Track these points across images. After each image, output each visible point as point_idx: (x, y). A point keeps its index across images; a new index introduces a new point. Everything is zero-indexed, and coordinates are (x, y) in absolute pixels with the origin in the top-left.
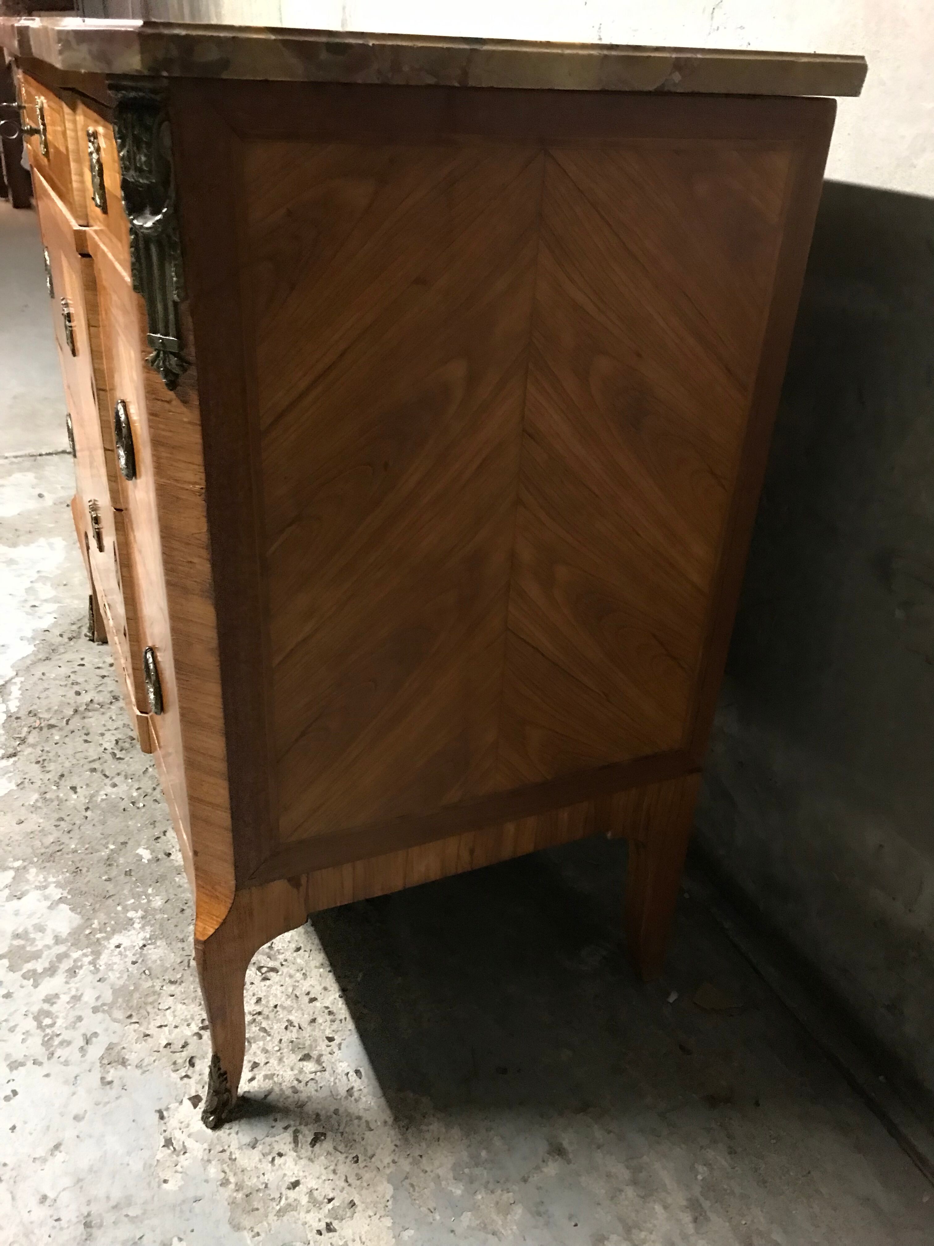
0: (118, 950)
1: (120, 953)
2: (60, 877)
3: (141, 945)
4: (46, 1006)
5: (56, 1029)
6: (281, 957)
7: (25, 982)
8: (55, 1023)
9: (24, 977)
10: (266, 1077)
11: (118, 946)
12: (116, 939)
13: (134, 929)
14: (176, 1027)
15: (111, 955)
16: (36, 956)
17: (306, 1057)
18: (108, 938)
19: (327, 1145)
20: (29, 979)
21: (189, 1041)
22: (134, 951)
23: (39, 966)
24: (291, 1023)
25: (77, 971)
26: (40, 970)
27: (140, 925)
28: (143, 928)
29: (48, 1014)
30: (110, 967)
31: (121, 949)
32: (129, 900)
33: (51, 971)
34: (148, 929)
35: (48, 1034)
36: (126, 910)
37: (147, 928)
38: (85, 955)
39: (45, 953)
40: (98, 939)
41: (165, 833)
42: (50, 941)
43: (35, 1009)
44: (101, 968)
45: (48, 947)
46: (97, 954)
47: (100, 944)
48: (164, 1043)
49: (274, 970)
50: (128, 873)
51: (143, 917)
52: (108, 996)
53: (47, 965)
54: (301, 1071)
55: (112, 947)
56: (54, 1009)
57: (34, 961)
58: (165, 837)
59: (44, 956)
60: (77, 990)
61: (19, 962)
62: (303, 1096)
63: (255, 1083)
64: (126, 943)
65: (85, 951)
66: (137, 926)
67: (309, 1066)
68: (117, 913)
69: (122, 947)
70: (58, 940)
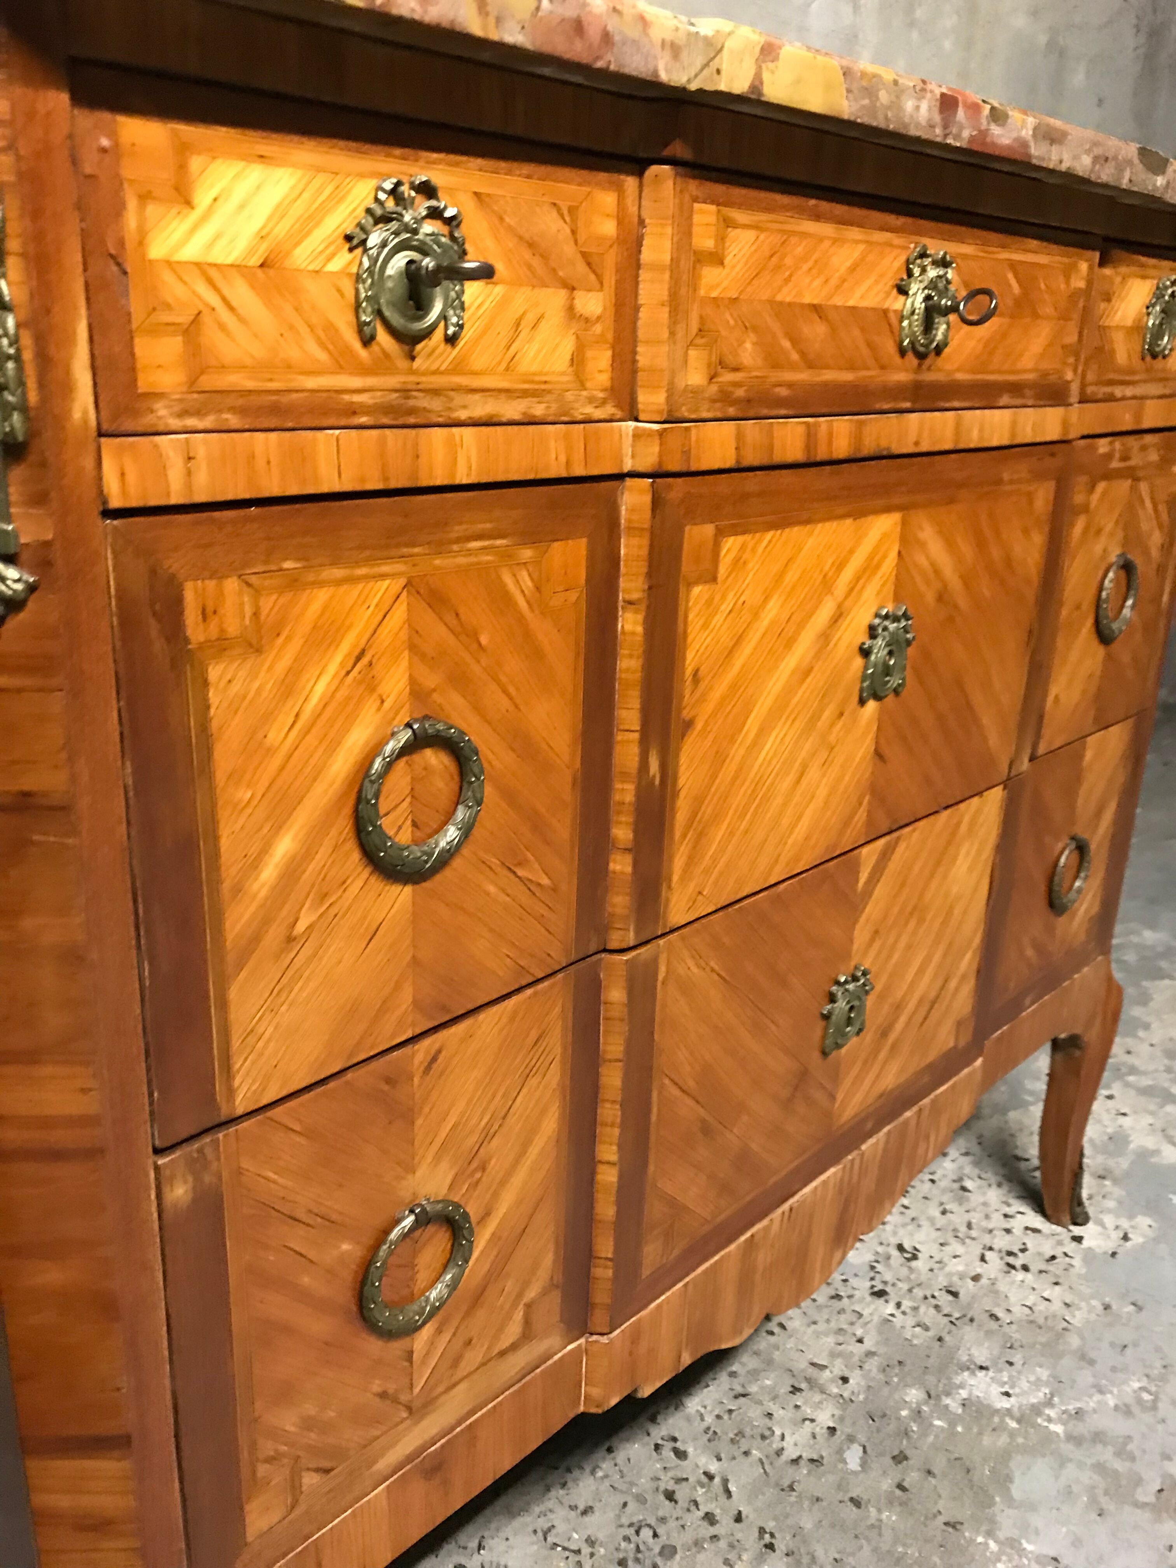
0: (1011, 1392)
1: (1012, 1387)
2: (980, 1539)
3: (984, 1372)
4: (1136, 1410)
5: (1144, 1383)
6: (880, 1249)
7: (1137, 1453)
8: (1140, 1388)
9: (1133, 1459)
10: (1009, 1205)
11: (1007, 1394)
12: (1004, 1404)
13: (970, 1394)
14: (1034, 1289)
15: (1024, 1393)
16: (1100, 1468)
17: (964, 1189)
18: (1009, 1412)
19: (1019, 1153)
20: (1131, 1452)
21: (1036, 1272)
22: (998, 1375)
23: (1106, 1454)
24: (944, 1212)
25: (1073, 1412)
26: (1110, 1449)
27: (961, 1391)
28: (962, 1386)
29: (1140, 1401)
30: (1037, 1384)
31: (1006, 1388)
32: (938, 1427)
33: (1098, 1437)
34: (958, 1380)
35: (1156, 1386)
36: (953, 1420)
37: (958, 1382)
38: (1049, 1420)
39: (1089, 1462)
40: (1019, 1421)
41: (796, 1461)
42: (1070, 1470)
43: (1147, 1418)
44: (1047, 1391)
45: (1081, 1465)
46: (1036, 1410)
47: (1022, 1416)
48: (1057, 1288)
49: (900, 1248)
50: (900, 1458)
51: (948, 1394)
52: (1067, 1362)
53: (1099, 1447)
54: (979, 1187)
55: (1012, 1400)
56: (1129, 1400)
57: (1108, 1465)
58: (804, 1455)
59: (1093, 1461)
60: (1090, 1396)
61: (1124, 1482)
62: (999, 1178)
63: (1022, 1210)
64: (995, 1390)
65: (1046, 1424)
66: (964, 1393)
67: (968, 1184)
68: (968, 1429)
69: (1003, 1390)
70: (1063, 1461)
